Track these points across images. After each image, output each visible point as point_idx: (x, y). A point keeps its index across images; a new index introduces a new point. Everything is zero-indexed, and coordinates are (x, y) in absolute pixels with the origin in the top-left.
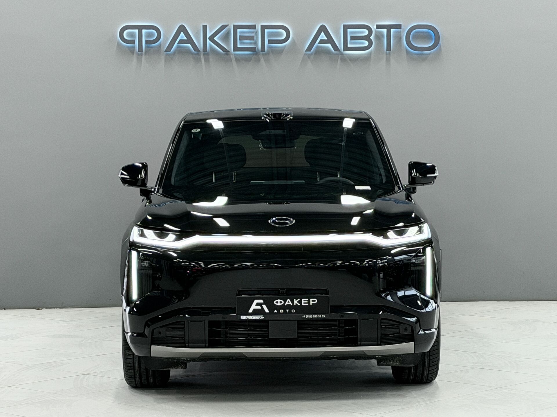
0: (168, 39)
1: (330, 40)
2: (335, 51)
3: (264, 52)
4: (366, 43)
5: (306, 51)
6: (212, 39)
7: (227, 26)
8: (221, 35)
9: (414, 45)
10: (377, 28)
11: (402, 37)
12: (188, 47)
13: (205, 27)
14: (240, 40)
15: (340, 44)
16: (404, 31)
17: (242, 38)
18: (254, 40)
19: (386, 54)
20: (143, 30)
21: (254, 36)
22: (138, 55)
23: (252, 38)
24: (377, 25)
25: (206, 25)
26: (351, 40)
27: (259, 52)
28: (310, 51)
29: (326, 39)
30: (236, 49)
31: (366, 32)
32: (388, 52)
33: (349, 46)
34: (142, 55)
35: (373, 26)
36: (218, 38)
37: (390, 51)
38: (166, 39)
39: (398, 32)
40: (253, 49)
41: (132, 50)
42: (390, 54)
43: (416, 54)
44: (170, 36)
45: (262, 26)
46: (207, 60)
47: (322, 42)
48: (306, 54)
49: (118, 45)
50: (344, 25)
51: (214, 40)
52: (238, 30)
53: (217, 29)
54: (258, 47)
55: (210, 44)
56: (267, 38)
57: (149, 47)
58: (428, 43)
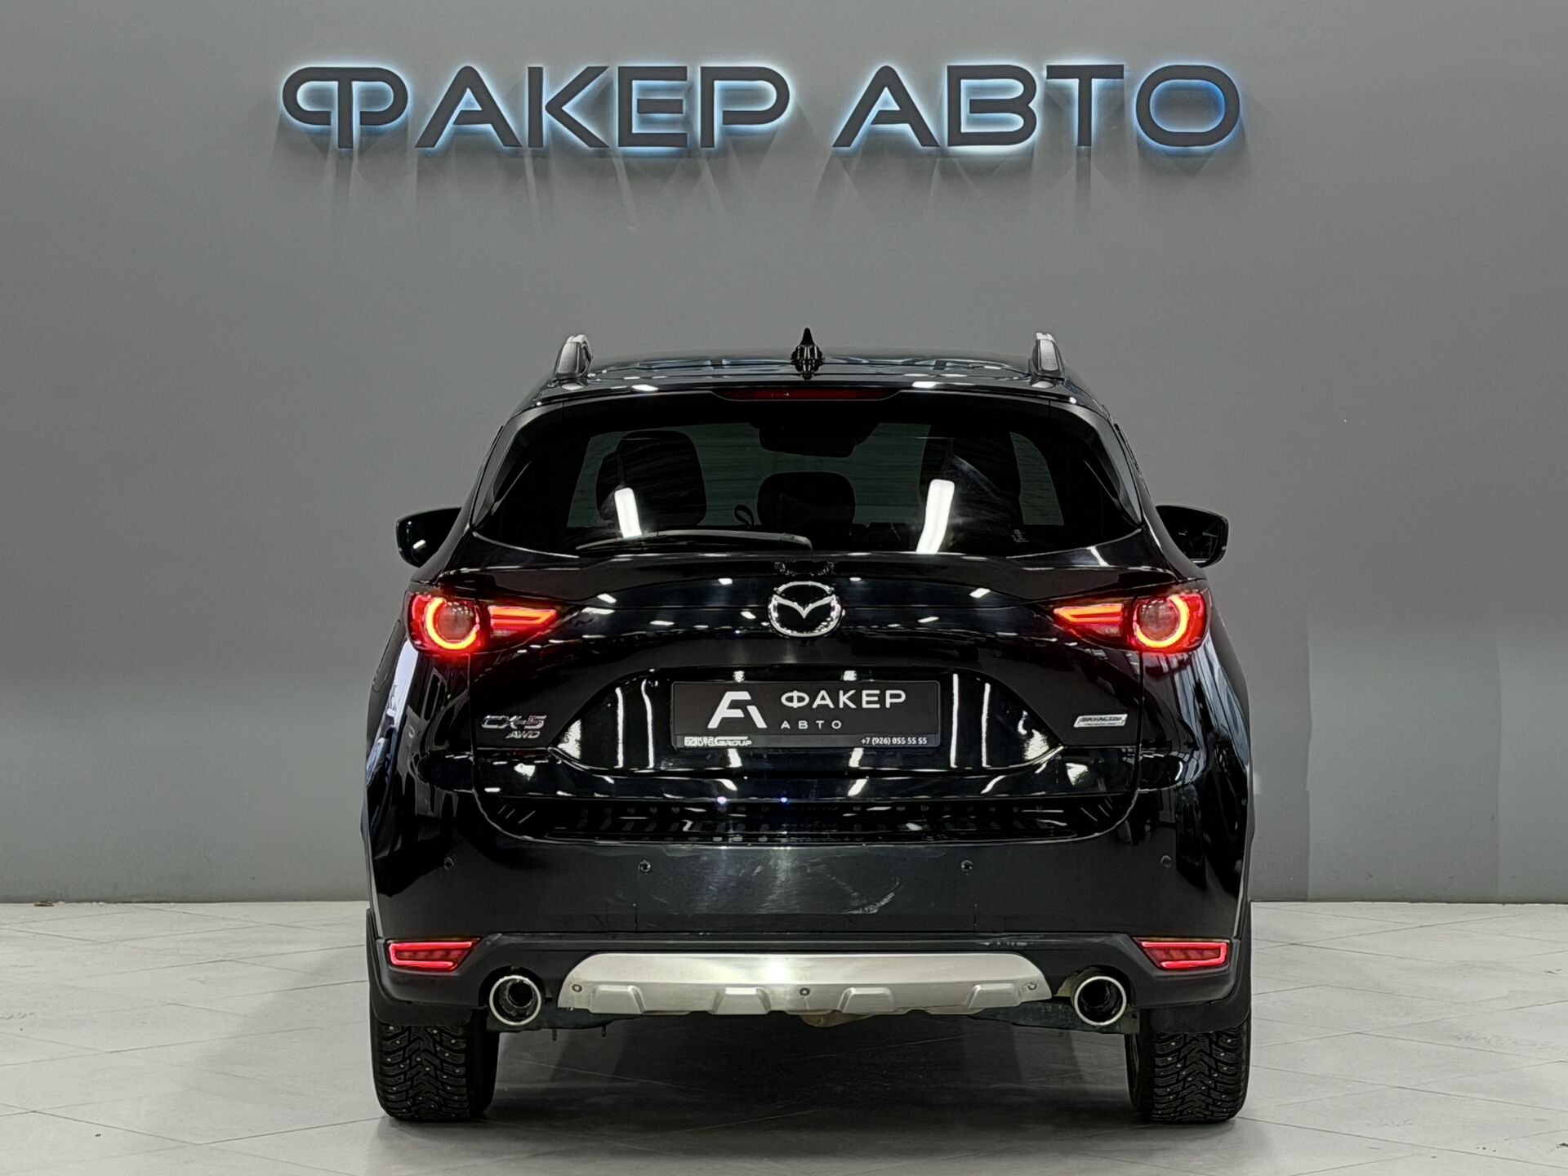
0: (426, 110)
1: (908, 113)
2: (923, 145)
3: (712, 149)
4: (1018, 122)
5: (834, 146)
6: (555, 108)
7: (601, 70)
8: (586, 97)
9: (1162, 127)
10: (1049, 77)
11: (1126, 105)
12: (485, 133)
14: (639, 111)
15: (938, 124)
16: (1132, 87)
17: (646, 107)
18: (681, 113)
19: (1079, 154)
20: (356, 86)
21: (681, 100)
22: (340, 156)
23: (674, 106)
24: (1049, 68)
25: (540, 69)
26: (972, 111)
27: (699, 151)
28: (849, 146)
29: (897, 108)
30: (627, 137)
31: (1018, 89)
32: (1083, 147)
33: (964, 129)
34: (351, 158)
35: (1039, 70)
36: (576, 108)
37: (1090, 145)
38: (422, 106)
39: (1114, 88)
40: (679, 140)
41: (322, 143)
42: (1089, 155)
43: (1168, 155)
44: (435, 102)
45: (705, 70)
46: (542, 174)
47: (884, 117)
48: (835, 155)
49: (283, 126)
50: (950, 68)
51: (563, 111)
52: (635, 83)
53: (572, 79)
54: (692, 133)
55: (551, 126)
56: (720, 107)
57: (370, 133)
58: (1207, 121)
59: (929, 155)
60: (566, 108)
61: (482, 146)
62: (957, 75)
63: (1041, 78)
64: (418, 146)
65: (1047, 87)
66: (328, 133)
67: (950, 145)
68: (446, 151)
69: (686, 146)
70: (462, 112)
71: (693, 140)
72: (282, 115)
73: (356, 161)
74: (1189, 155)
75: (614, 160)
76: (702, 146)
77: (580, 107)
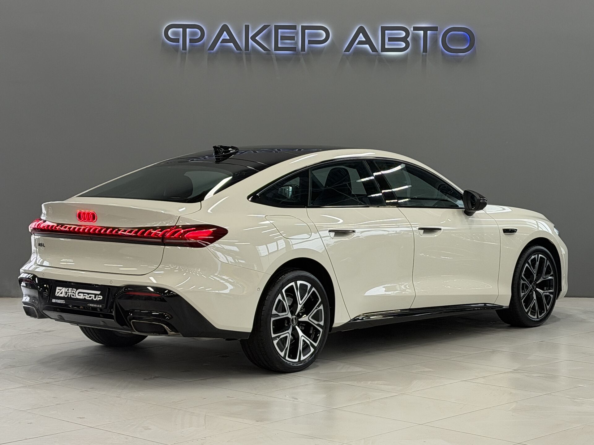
0: (211, 38)
1: (368, 41)
2: (373, 52)
3: (304, 52)
4: (403, 45)
5: (344, 52)
6: (253, 38)
7: (269, 26)
8: (263, 35)
9: (449, 46)
10: (414, 30)
11: (438, 40)
12: (230, 47)
13: (247, 27)
14: (281, 40)
15: (378, 45)
16: (440, 34)
17: (283, 38)
18: (294, 40)
19: (423, 55)
20: (188, 30)
21: (294, 36)
22: (182, 54)
23: (292, 38)
24: (414, 27)
25: (249, 25)
26: (389, 41)
27: (300, 53)
28: (349, 52)
29: (364, 39)
30: (277, 48)
31: (403, 34)
32: (424, 53)
33: (386, 47)
34: (186, 53)
35: (411, 28)
36: (260, 38)
37: (427, 52)
38: (209, 37)
39: (434, 34)
40: (294, 49)
41: (176, 49)
42: (426, 56)
43: (451, 56)
44: (214, 35)
45: (302, 26)
46: (249, 60)
47: (361, 43)
48: (344, 55)
49: (164, 43)
50: (381, 27)
51: (256, 40)
52: (279, 30)
53: (259, 29)
54: (298, 47)
55: (252, 44)
56: (307, 39)
57: (193, 46)
58: (464, 45)
59: (375, 55)
60: (257, 38)
61: (229, 50)
62: (384, 29)
63: (411, 30)
64: (208, 50)
65: (413, 34)
66: (178, 46)
67: (382, 51)
68: (217, 52)
69: (296, 51)
70: (223, 39)
71: (298, 49)
72: (163, 40)
73: (187, 56)
74: (458, 56)
75: (272, 56)
76: (301, 51)
77: (261, 38)
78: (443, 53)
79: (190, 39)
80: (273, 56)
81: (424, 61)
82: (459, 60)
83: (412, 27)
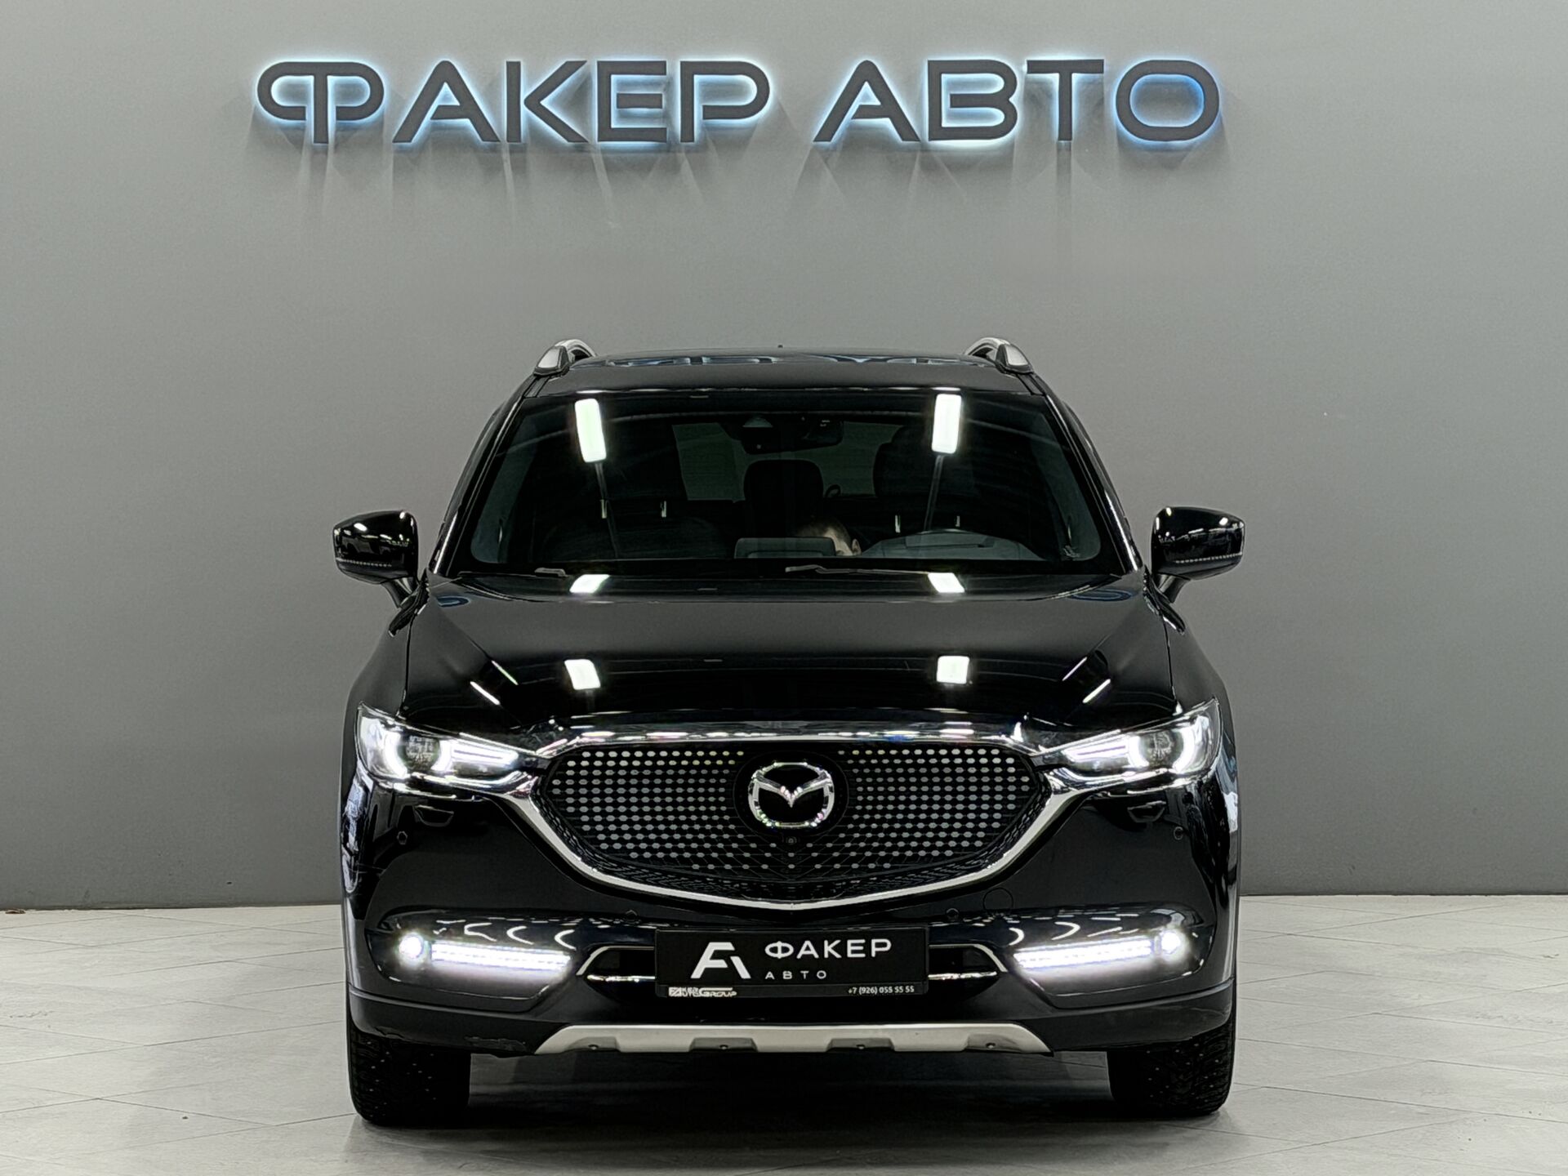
0: (403, 104)
1: (889, 107)
2: (903, 140)
3: (690, 143)
4: (998, 117)
5: (816, 141)
6: (534, 103)
7: (580, 64)
8: (563, 92)
9: (1142, 121)
10: (1029, 72)
11: (1106, 100)
12: (464, 129)
13: (514, 69)
14: (618, 107)
15: (919, 119)
16: (1111, 82)
17: (625, 101)
18: (660, 107)
19: (1059, 150)
20: (332, 80)
21: (661, 95)
22: (315, 152)
23: (653, 101)
24: (1030, 63)
26: (952, 106)
27: (677, 144)
28: (829, 141)
29: (877, 102)
30: (606, 132)
31: (998, 84)
32: (1062, 142)
33: (945, 124)
34: (326, 152)
35: (1019, 65)
36: (554, 102)
37: (1071, 139)
38: (398, 101)
39: (1094, 82)
40: (659, 135)
41: (296, 138)
42: (1070, 150)
43: (1148, 149)
44: (411, 96)
45: (685, 66)
46: (519, 168)
47: (864, 112)
48: (815, 148)
49: (257, 120)
50: (930, 63)
51: (543, 107)
52: (614, 78)
53: (549, 75)
54: (672, 127)
55: (529, 121)
56: (700, 102)
57: (346, 128)
58: (1187, 116)
59: (909, 150)
60: (545, 103)
62: (937, 70)
63: (1021, 72)
64: (394, 141)
65: (1027, 82)
66: (303, 129)
67: (930, 139)
68: (423, 146)
69: (666, 142)
70: (439, 107)
71: (673, 134)
72: (256, 108)
73: (331, 157)
74: (1169, 150)
75: (593, 155)
76: (682, 141)
77: (556, 102)
78: (1122, 142)
79: (337, 108)
80: (597, 158)
81: (1064, 167)
82: (1169, 162)
83: (1022, 64)
